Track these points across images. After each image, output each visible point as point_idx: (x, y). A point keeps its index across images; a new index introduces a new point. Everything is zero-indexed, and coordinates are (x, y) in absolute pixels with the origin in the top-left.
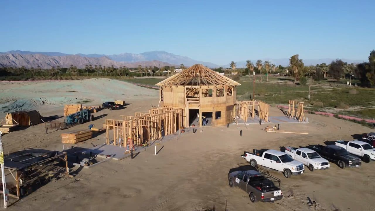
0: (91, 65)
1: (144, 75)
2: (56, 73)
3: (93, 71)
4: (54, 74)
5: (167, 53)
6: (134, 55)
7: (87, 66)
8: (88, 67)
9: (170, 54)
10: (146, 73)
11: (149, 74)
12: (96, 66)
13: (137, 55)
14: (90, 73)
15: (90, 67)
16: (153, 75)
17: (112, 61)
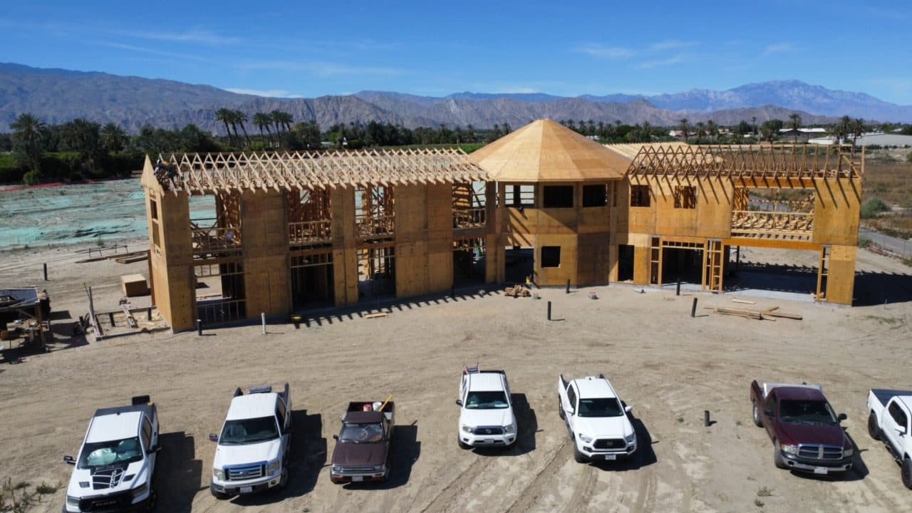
5: (804, 85)
6: (715, 92)
9: (815, 87)
13: (722, 93)
17: (657, 110)
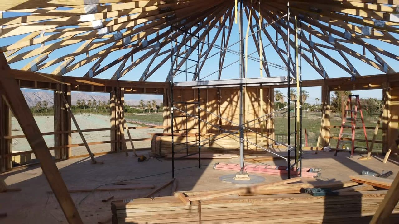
0: (83, 100)
1: (146, 111)
2: (42, 109)
3: (87, 107)
4: (40, 110)
7: (79, 100)
8: (81, 103)
10: (148, 109)
11: (152, 111)
12: (89, 101)
14: (82, 110)
15: (82, 102)
16: (157, 112)
